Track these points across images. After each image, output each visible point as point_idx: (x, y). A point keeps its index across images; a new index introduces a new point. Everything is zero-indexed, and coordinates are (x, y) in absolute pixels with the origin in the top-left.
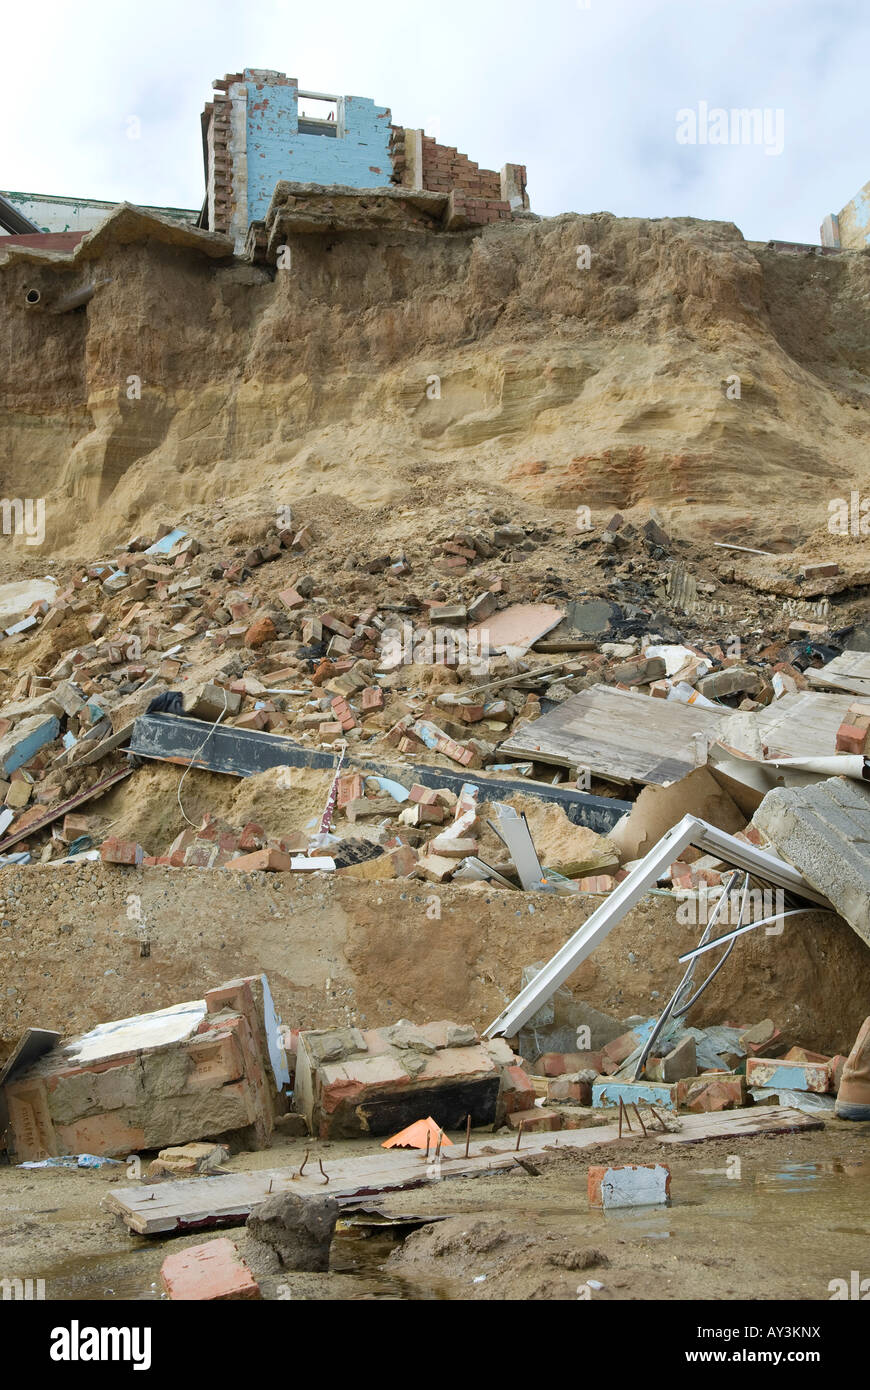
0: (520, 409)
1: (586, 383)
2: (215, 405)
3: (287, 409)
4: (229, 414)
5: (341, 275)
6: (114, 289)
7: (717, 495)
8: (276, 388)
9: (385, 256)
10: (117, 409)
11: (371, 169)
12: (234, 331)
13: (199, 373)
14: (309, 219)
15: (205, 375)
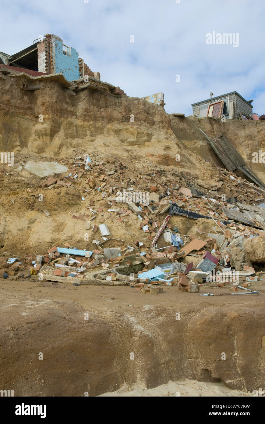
0: (140, 140)
1: (152, 138)
2: (71, 124)
3: (89, 129)
4: (75, 127)
5: (96, 99)
6: (48, 90)
7: (183, 167)
8: (86, 123)
9: (104, 97)
10: (51, 120)
11: (76, 66)
12: (73, 106)
13: (67, 115)
14: (94, 86)
15: (68, 116)
